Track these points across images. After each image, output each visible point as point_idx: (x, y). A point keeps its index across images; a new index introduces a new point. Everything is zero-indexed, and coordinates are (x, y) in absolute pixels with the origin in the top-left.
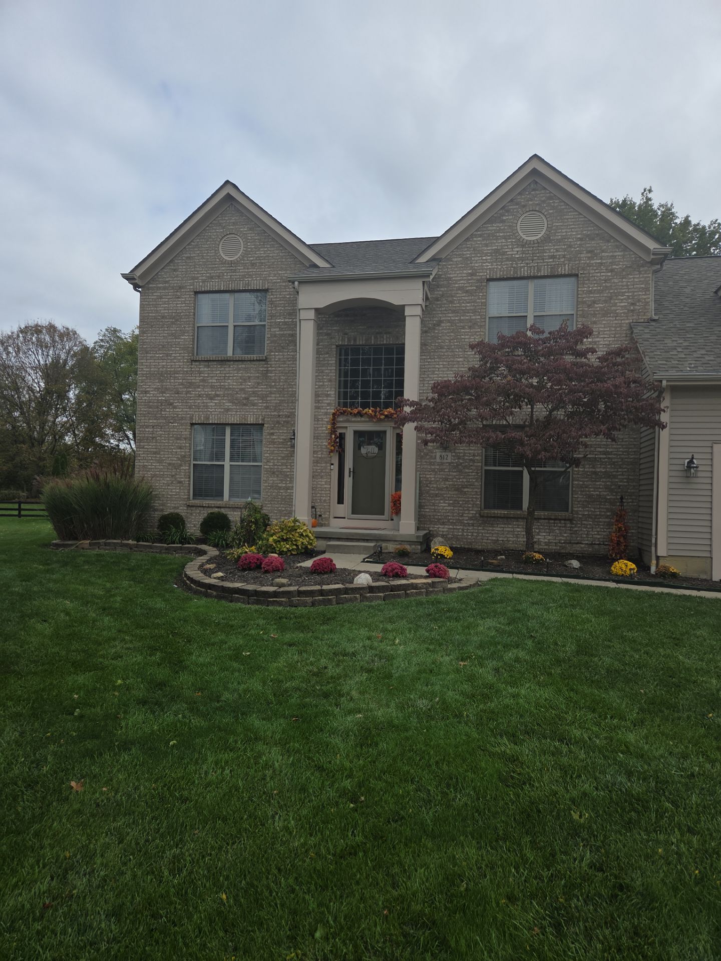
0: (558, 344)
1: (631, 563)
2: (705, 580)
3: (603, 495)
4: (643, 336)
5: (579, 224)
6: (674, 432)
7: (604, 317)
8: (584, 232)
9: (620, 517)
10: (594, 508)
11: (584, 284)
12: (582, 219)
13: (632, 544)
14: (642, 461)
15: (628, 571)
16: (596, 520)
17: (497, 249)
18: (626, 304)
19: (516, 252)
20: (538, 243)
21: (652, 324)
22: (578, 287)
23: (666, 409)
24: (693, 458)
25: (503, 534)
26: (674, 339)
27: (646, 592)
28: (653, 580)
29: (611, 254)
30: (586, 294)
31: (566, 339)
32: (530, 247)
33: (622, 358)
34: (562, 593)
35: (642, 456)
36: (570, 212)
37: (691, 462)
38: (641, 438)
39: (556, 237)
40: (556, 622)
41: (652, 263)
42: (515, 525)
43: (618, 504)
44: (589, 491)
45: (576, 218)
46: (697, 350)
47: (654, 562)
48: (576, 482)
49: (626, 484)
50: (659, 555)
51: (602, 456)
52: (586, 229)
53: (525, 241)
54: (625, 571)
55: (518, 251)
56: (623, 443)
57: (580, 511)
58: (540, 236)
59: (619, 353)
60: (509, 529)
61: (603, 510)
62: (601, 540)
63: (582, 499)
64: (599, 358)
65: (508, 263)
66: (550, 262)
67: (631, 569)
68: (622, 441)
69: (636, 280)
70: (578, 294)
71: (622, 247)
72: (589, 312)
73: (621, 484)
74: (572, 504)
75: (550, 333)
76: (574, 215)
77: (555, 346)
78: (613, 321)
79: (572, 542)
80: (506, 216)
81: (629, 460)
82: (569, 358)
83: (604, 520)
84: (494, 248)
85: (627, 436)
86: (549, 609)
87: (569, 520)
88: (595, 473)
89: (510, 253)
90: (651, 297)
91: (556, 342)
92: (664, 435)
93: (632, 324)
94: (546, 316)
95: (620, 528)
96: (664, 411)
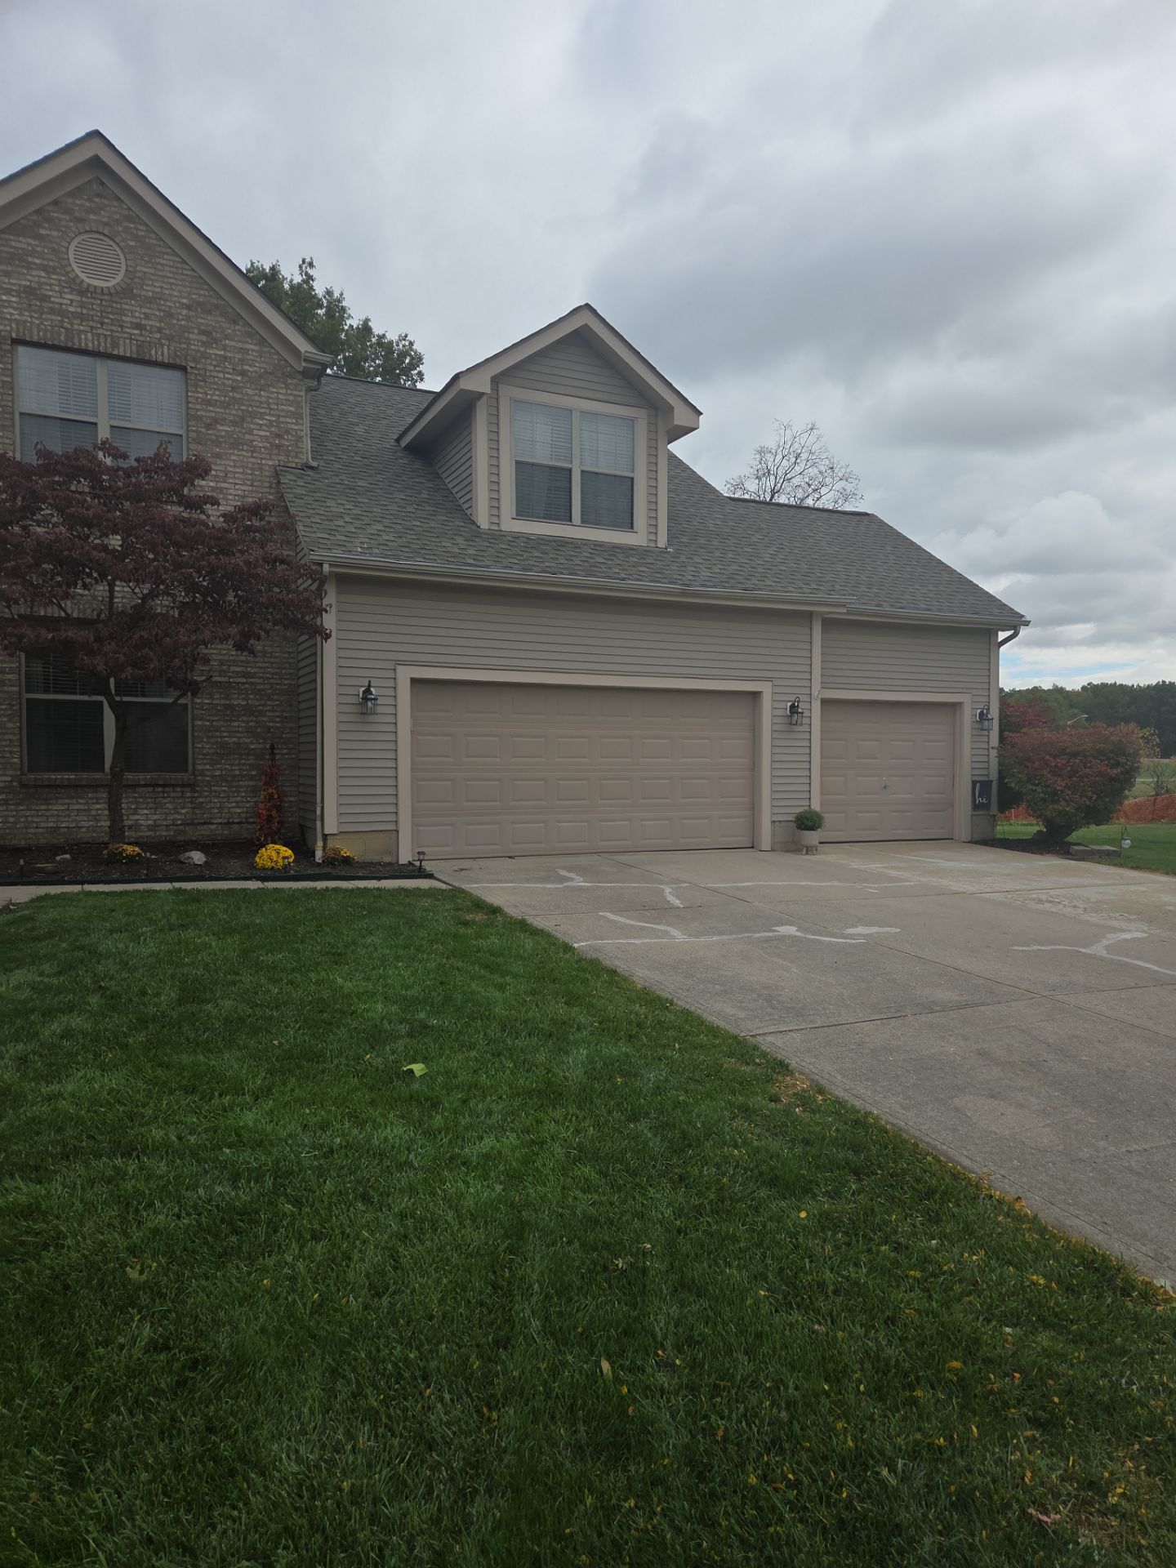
0: (152, 481)
1: (285, 849)
2: (390, 864)
3: (244, 743)
4: (294, 491)
5: (182, 280)
6: (343, 644)
7: (234, 449)
8: (194, 296)
9: (271, 778)
10: (231, 765)
11: (197, 386)
12: (189, 273)
13: (290, 819)
14: (301, 689)
15: (281, 861)
16: (234, 784)
17: (30, 287)
18: (268, 434)
19: (68, 300)
20: (110, 294)
21: (308, 473)
22: (187, 391)
23: (328, 609)
24: (369, 686)
25: (69, 816)
26: (339, 501)
27: (303, 891)
28: (317, 871)
29: (240, 345)
30: (200, 404)
31: (167, 475)
32: (95, 298)
33: (261, 520)
34: (167, 908)
35: (301, 681)
36: (167, 254)
37: (368, 691)
38: (299, 653)
39: (144, 293)
40: (150, 956)
41: (305, 374)
42: (92, 799)
43: (268, 757)
44: (221, 737)
45: (177, 268)
46: (371, 522)
47: (320, 844)
48: (199, 723)
49: (278, 725)
50: (326, 832)
51: (240, 680)
52: (196, 291)
53: (85, 285)
54: (277, 862)
55: (72, 301)
56: (273, 660)
57: (208, 770)
58: (113, 282)
59: (255, 510)
60: (82, 807)
61: (244, 768)
62: (243, 815)
63: (211, 751)
64: (224, 515)
65: (54, 317)
66: (134, 334)
67: (284, 858)
68: (271, 657)
69: (281, 397)
70: (188, 402)
71: (258, 336)
72: (208, 437)
73: (271, 724)
74: (194, 759)
75: (138, 460)
76: (174, 261)
77: (147, 483)
78: (248, 457)
79: (196, 821)
80: (45, 228)
81: (282, 687)
82: (174, 510)
83: (246, 783)
84: (24, 283)
85: (278, 649)
86: (139, 937)
87: (189, 785)
88: (229, 707)
89: (57, 300)
90: (305, 430)
91: (150, 477)
92: (330, 648)
93: (278, 468)
94: (134, 429)
95: (271, 795)
96: (326, 611)
